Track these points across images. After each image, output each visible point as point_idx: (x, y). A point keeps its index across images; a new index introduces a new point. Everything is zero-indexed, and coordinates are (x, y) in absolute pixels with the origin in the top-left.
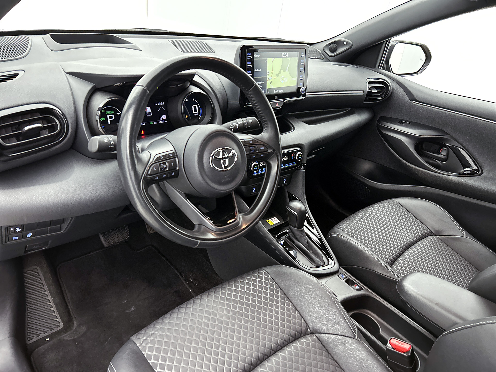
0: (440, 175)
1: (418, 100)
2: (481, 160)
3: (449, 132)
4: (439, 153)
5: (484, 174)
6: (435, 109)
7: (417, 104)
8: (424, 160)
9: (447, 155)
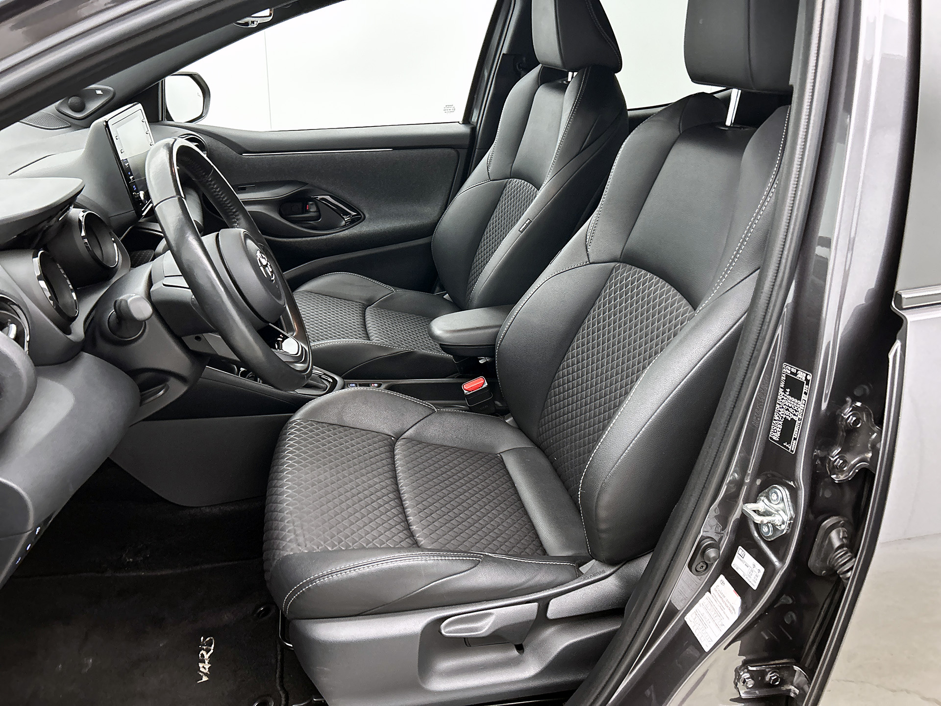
0: (329, 236)
1: (251, 150)
2: (355, 200)
3: (307, 180)
4: (308, 212)
5: (367, 216)
6: (277, 156)
7: (251, 157)
8: (298, 226)
9: (318, 210)
